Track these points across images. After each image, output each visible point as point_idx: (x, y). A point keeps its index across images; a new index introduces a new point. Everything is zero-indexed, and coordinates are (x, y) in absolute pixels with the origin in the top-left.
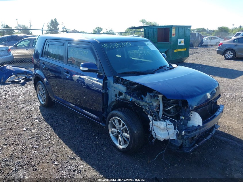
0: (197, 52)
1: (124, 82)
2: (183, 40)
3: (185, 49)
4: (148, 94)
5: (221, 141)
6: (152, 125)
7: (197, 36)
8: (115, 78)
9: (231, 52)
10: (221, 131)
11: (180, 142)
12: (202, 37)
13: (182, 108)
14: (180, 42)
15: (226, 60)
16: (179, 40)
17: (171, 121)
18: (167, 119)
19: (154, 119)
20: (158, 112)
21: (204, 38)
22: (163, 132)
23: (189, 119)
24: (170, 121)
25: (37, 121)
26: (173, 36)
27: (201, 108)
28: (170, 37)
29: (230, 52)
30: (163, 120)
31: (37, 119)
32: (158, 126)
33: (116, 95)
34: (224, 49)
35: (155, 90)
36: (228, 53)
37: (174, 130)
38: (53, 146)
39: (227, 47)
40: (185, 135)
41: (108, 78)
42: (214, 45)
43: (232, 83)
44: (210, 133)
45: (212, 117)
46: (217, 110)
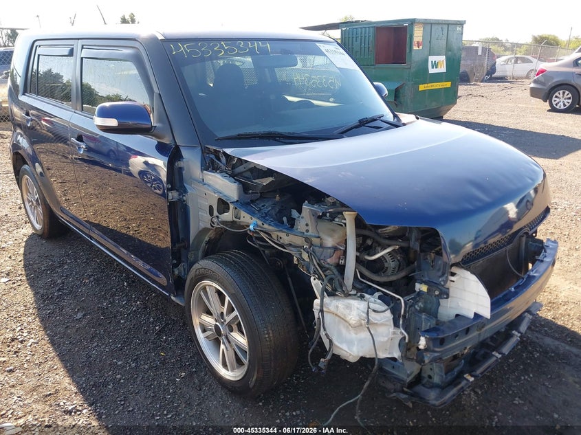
0: (479, 93)
1: (234, 167)
2: (443, 58)
3: (448, 84)
4: (306, 208)
5: (547, 352)
6: (322, 311)
7: (480, 53)
8: (205, 151)
9: (567, 92)
10: (544, 316)
11: (412, 369)
12: (492, 56)
13: (422, 254)
14: (435, 65)
15: (554, 113)
16: (432, 59)
17: (384, 299)
18: (372, 291)
19: (330, 289)
20: (341, 269)
21: (497, 60)
22: (356, 334)
23: (445, 294)
24: (380, 298)
25: (4, 283)
26: (415, 48)
27: (485, 255)
28: (408, 51)
29: (564, 93)
30: (359, 294)
31: (8, 275)
32: (339, 314)
33: (211, 208)
34: (550, 84)
35: (329, 196)
36: (558, 95)
37: (392, 329)
38: (26, 366)
39: (557, 80)
40: (426, 350)
41: (185, 153)
42: (522, 78)
43: (572, 172)
44: (514, 332)
45: (520, 282)
46: (537, 257)
